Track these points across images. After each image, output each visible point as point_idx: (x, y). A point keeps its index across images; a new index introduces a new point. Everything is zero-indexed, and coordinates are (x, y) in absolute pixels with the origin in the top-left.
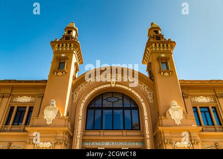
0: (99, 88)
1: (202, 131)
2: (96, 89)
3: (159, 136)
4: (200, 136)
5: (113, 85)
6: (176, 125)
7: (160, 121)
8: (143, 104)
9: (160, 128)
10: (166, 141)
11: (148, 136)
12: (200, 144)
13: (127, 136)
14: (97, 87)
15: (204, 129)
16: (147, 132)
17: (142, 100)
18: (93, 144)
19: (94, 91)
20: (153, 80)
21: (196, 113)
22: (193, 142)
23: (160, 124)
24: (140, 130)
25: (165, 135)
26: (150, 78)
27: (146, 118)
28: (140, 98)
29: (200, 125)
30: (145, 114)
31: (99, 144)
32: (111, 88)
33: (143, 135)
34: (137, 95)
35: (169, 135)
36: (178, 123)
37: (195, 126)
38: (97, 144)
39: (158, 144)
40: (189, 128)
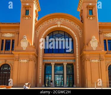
0: (51, 28)
1: (107, 53)
2: (49, 29)
3: (84, 56)
4: (105, 56)
5: (59, 26)
6: (93, 51)
7: (85, 48)
8: (76, 38)
9: (84, 52)
10: (87, 59)
11: (77, 57)
12: (104, 60)
13: (66, 56)
14: (49, 27)
15: (108, 52)
16: (77, 54)
17: (75, 36)
18: (49, 61)
19: (48, 30)
20: (83, 22)
21: (105, 43)
22: (101, 60)
23: (84, 50)
24: (73, 53)
25: (87, 56)
26: (81, 21)
27: (77, 46)
28: (74, 34)
29: (106, 50)
30: (77, 44)
31: (52, 61)
32: (58, 28)
33: (75, 56)
34: (73, 32)
35: (88, 56)
36: (94, 49)
37: (103, 51)
38: (50, 61)
39: (82, 61)
40: (100, 52)
